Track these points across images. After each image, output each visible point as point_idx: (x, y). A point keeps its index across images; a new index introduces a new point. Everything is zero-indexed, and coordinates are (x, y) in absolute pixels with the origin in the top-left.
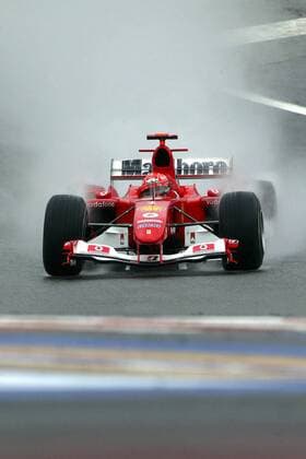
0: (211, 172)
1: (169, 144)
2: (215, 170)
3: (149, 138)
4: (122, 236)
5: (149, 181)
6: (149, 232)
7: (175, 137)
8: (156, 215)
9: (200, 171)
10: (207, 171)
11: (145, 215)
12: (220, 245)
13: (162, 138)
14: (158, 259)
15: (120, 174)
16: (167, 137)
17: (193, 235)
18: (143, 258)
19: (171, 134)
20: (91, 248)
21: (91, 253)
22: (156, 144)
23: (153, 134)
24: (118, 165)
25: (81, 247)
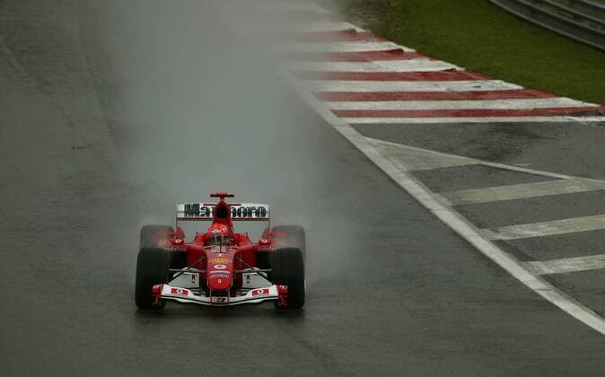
0: (254, 216)
1: (227, 201)
2: (257, 213)
3: (212, 196)
4: (193, 277)
5: (214, 232)
6: (220, 281)
7: (232, 196)
8: (224, 267)
9: (245, 214)
10: (250, 214)
11: (216, 267)
12: (273, 291)
13: (222, 196)
14: (226, 301)
15: (182, 216)
16: (226, 196)
17: (248, 277)
18: (214, 299)
19: (229, 193)
20: (174, 291)
21: (174, 295)
22: (217, 201)
23: (215, 193)
24: (182, 208)
25: (167, 290)
